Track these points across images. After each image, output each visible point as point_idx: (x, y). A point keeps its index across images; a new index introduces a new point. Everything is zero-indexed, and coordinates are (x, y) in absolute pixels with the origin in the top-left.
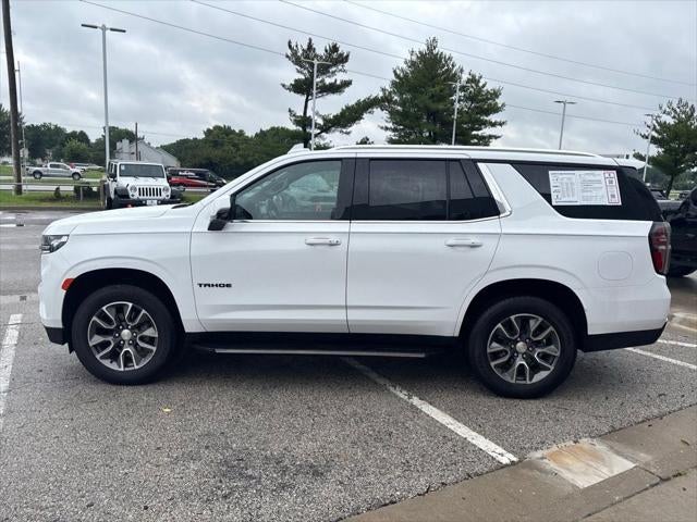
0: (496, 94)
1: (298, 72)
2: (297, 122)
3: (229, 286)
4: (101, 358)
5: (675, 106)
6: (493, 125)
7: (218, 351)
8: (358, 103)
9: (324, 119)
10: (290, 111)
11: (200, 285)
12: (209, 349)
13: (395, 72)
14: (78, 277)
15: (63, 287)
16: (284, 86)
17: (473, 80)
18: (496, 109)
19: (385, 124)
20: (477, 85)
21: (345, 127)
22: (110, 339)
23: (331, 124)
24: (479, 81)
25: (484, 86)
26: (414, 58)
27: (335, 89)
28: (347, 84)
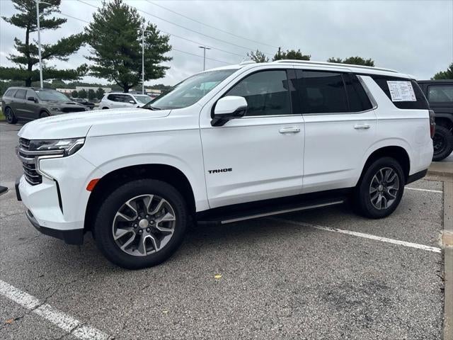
0: (166, 39)
1: (17, 8)
2: (20, 50)
3: (230, 170)
4: (126, 248)
5: (255, 54)
6: (165, 59)
7: (223, 222)
8: (72, 38)
9: (45, 47)
10: (16, 40)
11: (210, 172)
12: (216, 222)
13: (94, 16)
14: (104, 177)
15: (88, 189)
16: (5, 19)
17: (152, 28)
18: (166, 49)
19: (89, 55)
20: (154, 33)
21: (63, 55)
22: (131, 230)
23: (50, 52)
24: (155, 30)
25: (158, 33)
26: (106, 8)
27: (52, 24)
28: (62, 21)
